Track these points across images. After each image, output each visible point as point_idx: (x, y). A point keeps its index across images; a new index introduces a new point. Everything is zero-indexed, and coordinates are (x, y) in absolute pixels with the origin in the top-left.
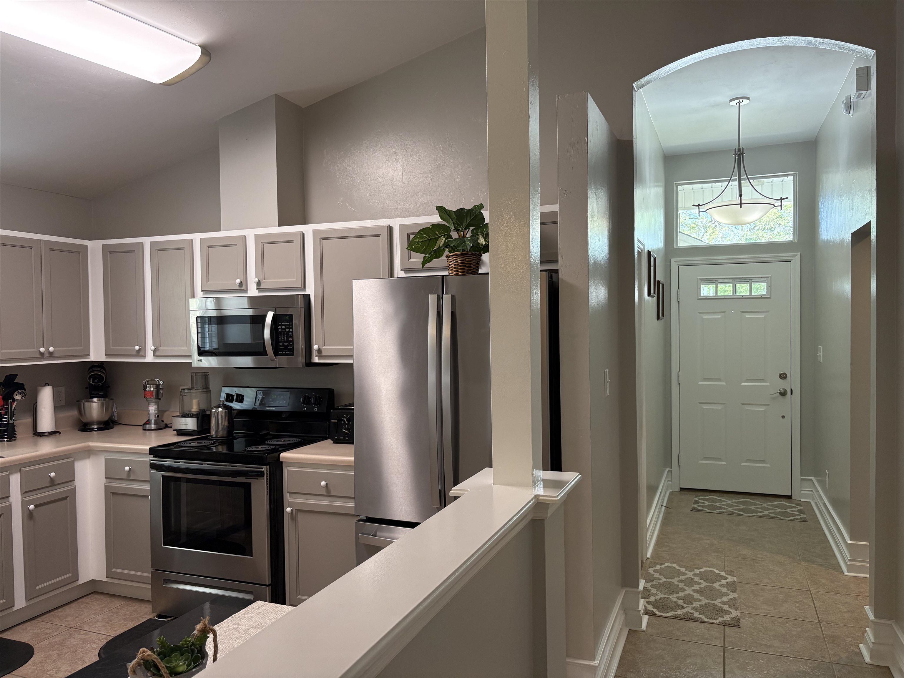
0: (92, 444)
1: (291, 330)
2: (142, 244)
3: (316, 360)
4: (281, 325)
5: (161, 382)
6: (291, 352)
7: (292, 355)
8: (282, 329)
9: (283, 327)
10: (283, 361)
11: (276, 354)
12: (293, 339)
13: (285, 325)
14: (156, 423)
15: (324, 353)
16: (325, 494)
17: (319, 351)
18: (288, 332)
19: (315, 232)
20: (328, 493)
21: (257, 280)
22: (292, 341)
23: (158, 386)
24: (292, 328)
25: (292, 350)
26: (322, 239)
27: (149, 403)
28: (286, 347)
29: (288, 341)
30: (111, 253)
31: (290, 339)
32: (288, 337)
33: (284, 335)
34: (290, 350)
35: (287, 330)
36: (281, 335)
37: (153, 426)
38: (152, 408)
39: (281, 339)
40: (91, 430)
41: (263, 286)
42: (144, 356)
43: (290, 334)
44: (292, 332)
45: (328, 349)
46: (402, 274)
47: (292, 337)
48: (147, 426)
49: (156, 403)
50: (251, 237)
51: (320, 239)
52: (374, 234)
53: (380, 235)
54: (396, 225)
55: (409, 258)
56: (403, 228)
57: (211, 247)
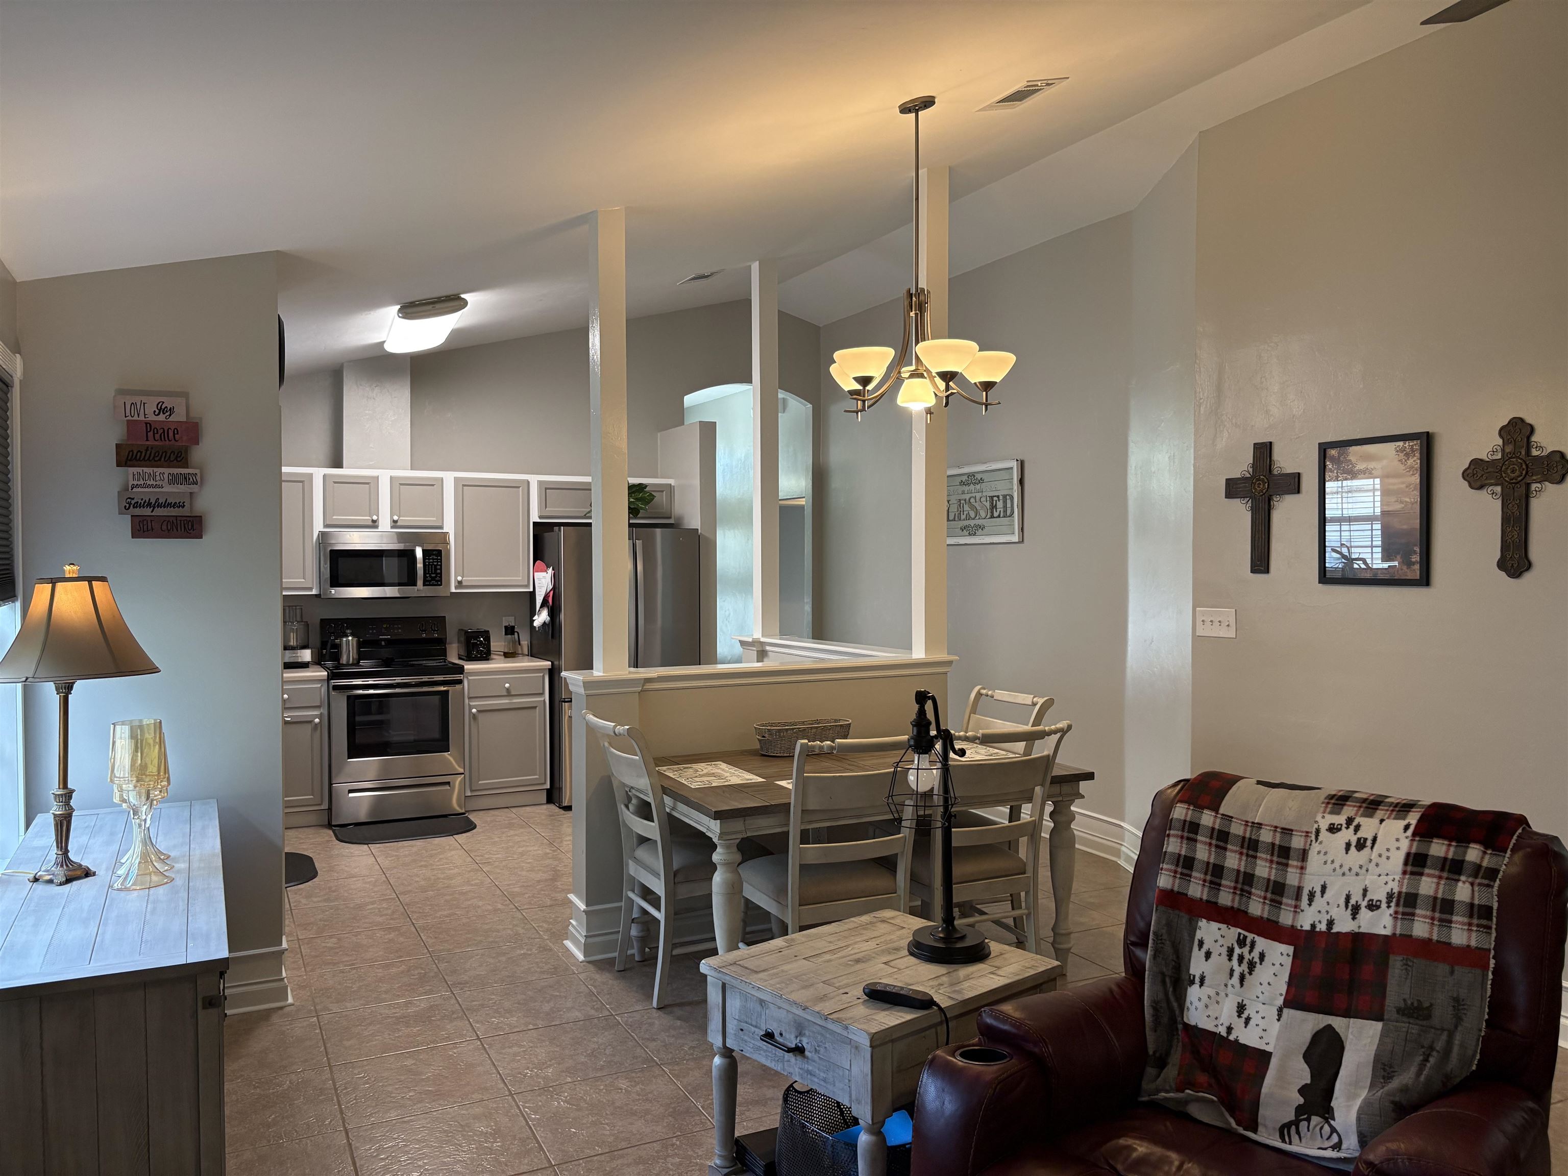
1: (439, 563)
3: (454, 590)
4: (429, 559)
6: (439, 583)
8: (429, 562)
9: (431, 561)
10: (433, 590)
11: (425, 584)
12: (441, 571)
13: (433, 559)
15: (464, 584)
16: (506, 694)
17: (461, 582)
18: (436, 566)
19: (456, 480)
20: (509, 694)
21: (390, 518)
22: (441, 573)
24: (441, 562)
25: (441, 581)
28: (433, 579)
29: (435, 573)
31: (438, 571)
32: (436, 569)
33: (432, 567)
34: (438, 581)
35: (436, 563)
36: (429, 568)
39: (429, 571)
41: (399, 523)
43: (438, 567)
44: (441, 565)
45: (467, 580)
46: (539, 520)
47: (441, 569)
50: (385, 477)
51: (462, 486)
52: (513, 486)
53: (519, 487)
54: (534, 480)
55: (546, 507)
56: (540, 483)
57: (335, 483)
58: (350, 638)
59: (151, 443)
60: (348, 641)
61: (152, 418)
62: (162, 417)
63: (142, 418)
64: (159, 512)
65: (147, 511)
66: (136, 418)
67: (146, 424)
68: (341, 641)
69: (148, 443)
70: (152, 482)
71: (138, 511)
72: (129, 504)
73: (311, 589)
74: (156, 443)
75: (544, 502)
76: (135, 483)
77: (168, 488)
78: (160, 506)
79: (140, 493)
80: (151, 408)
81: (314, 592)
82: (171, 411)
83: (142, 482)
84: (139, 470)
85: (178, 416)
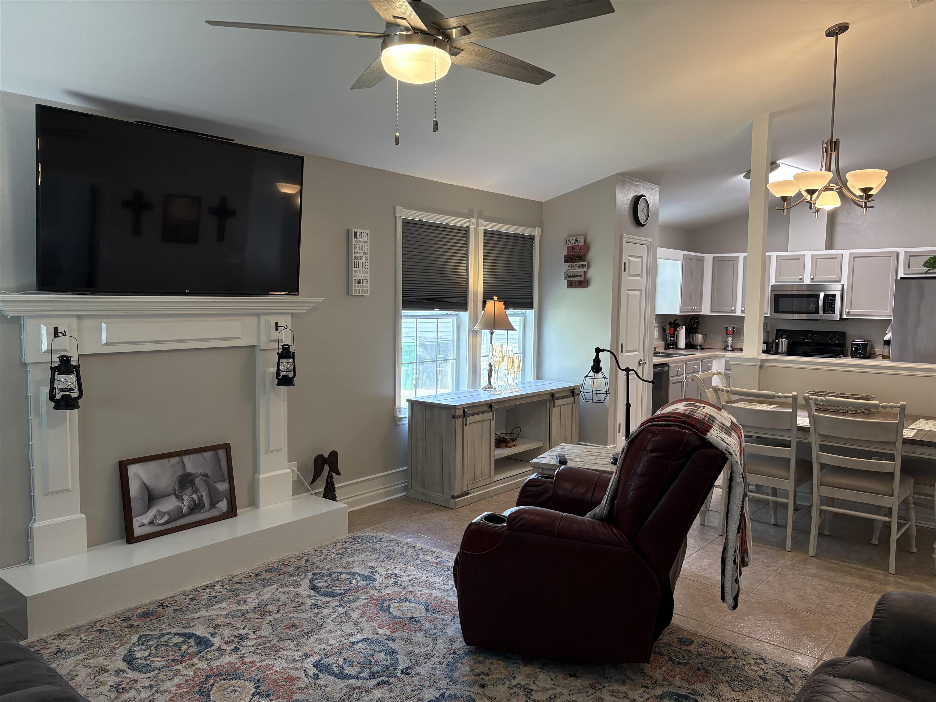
0: (717, 353)
2: (738, 257)
3: (845, 316)
4: (828, 299)
5: (736, 327)
7: (834, 314)
8: (827, 301)
10: (828, 317)
11: (824, 313)
12: (835, 306)
13: (830, 299)
14: (731, 347)
15: (851, 313)
17: (848, 313)
18: (832, 303)
19: (850, 254)
21: (812, 277)
23: (734, 328)
24: (835, 301)
25: (834, 311)
26: (854, 257)
27: (728, 337)
28: (830, 310)
29: (831, 307)
30: (718, 261)
31: (833, 306)
33: (829, 304)
34: (832, 311)
36: (827, 304)
37: (730, 348)
38: (730, 339)
39: (826, 306)
40: (697, 349)
41: (814, 280)
42: (735, 313)
43: (833, 304)
44: (835, 303)
45: (853, 311)
46: (904, 276)
48: (727, 348)
49: (732, 337)
50: (809, 255)
51: (854, 258)
52: (888, 256)
53: (891, 256)
54: (902, 251)
55: (909, 267)
56: (905, 253)
57: (782, 259)
58: (784, 340)
59: (574, 254)
60: (782, 342)
62: (577, 244)
65: (571, 279)
66: (570, 245)
67: (572, 247)
68: (779, 341)
69: (572, 254)
70: (573, 268)
71: (569, 279)
72: (567, 276)
73: (767, 314)
75: (908, 264)
76: (568, 268)
77: (578, 270)
79: (571, 272)
81: (769, 315)
82: (579, 241)
85: (582, 243)
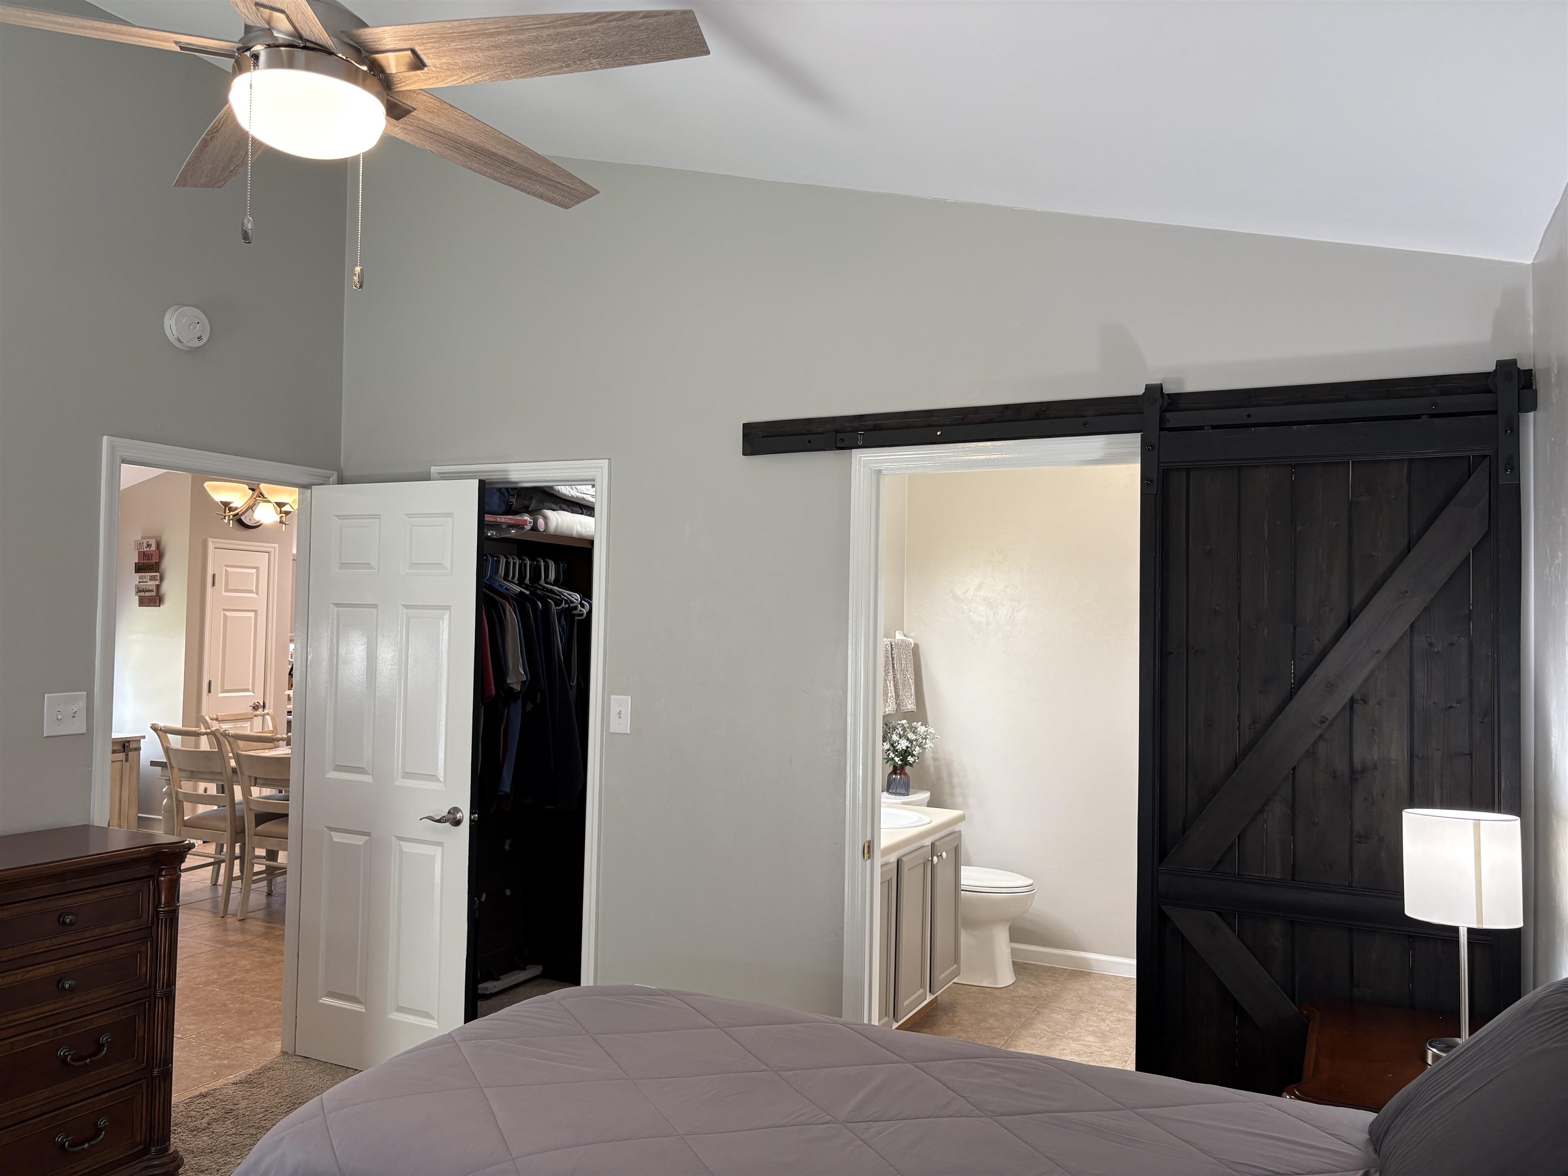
59: (145, 561)
61: (145, 549)
62: (148, 549)
63: (142, 550)
64: (147, 594)
66: (141, 550)
67: (144, 552)
69: (144, 561)
70: (144, 580)
71: (142, 594)
72: (139, 591)
74: (146, 561)
76: (140, 580)
77: (149, 583)
78: (147, 591)
79: (142, 586)
80: (145, 545)
82: (151, 545)
83: (142, 580)
84: (144, 574)
85: (153, 548)
